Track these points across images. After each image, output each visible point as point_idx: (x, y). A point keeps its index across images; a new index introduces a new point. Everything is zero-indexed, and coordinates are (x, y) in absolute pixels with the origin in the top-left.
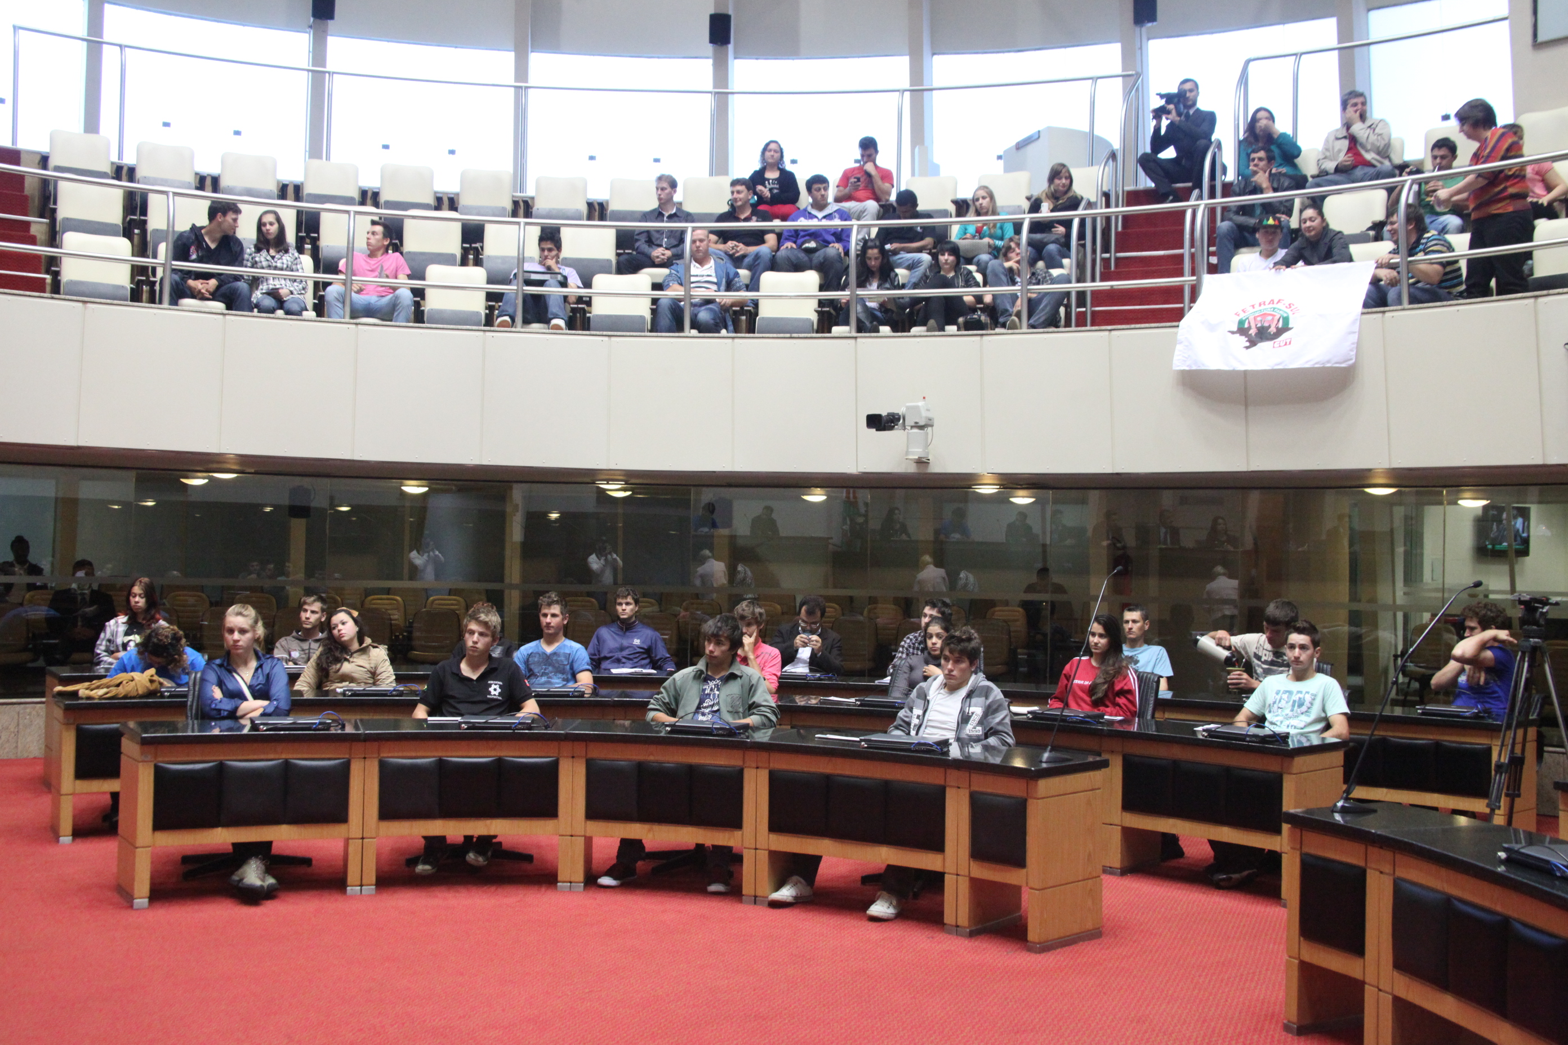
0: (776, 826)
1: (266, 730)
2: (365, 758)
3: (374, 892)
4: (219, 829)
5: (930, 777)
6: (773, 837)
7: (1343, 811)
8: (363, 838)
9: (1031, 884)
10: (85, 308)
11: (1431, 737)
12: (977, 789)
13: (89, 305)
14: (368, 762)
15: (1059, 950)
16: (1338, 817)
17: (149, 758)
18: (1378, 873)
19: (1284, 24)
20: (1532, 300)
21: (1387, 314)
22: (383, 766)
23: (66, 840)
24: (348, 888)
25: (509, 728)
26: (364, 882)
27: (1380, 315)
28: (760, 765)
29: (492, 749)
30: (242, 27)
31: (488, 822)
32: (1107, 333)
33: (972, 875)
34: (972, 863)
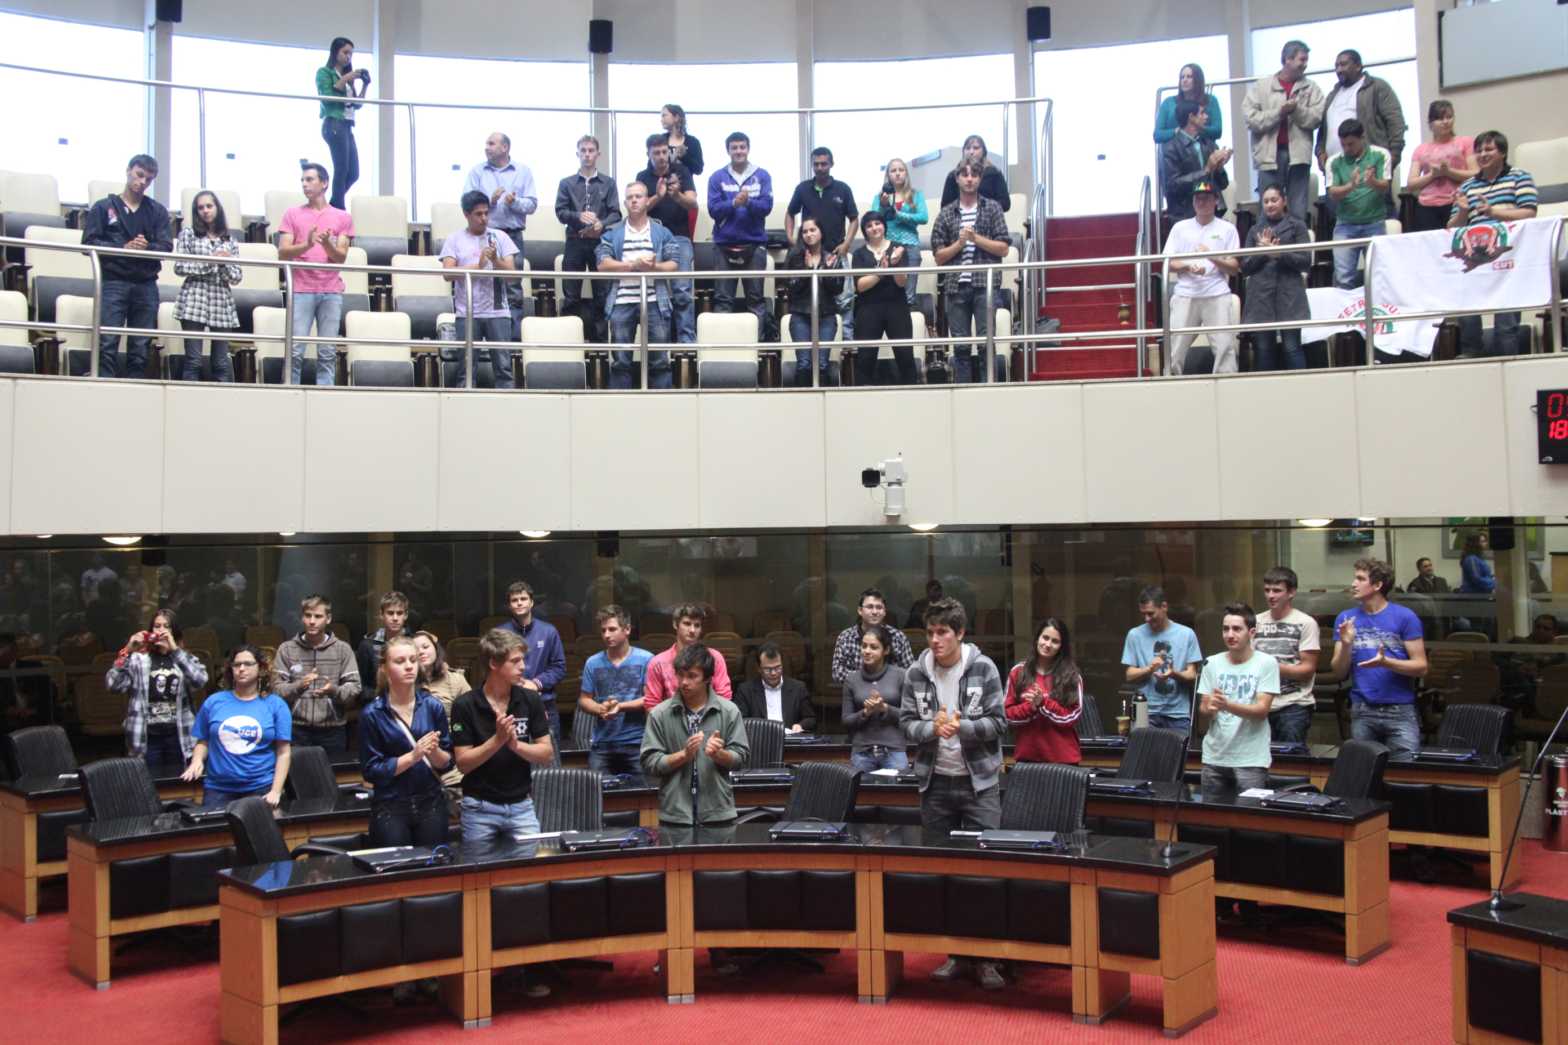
0: (891, 926)
1: (383, 871)
2: (476, 889)
3: (490, 1024)
4: (341, 978)
5: (1055, 875)
6: (889, 938)
7: (1498, 908)
8: (477, 971)
9: (1166, 975)
10: (16, 385)
11: (1429, 781)
12: (1105, 885)
13: (19, 381)
14: (480, 893)
15: (1191, 1033)
16: (1494, 914)
17: (272, 912)
18: (1554, 970)
19: (1169, 40)
20: (1499, 364)
21: (1358, 373)
22: (494, 894)
23: (104, 983)
24: (466, 1023)
25: (617, 847)
26: (480, 1015)
27: (1351, 373)
28: (872, 868)
29: (600, 868)
30: (65, 23)
31: (599, 942)
32: (1079, 386)
33: (1102, 967)
34: (1101, 955)
